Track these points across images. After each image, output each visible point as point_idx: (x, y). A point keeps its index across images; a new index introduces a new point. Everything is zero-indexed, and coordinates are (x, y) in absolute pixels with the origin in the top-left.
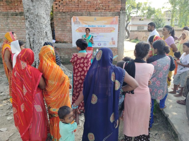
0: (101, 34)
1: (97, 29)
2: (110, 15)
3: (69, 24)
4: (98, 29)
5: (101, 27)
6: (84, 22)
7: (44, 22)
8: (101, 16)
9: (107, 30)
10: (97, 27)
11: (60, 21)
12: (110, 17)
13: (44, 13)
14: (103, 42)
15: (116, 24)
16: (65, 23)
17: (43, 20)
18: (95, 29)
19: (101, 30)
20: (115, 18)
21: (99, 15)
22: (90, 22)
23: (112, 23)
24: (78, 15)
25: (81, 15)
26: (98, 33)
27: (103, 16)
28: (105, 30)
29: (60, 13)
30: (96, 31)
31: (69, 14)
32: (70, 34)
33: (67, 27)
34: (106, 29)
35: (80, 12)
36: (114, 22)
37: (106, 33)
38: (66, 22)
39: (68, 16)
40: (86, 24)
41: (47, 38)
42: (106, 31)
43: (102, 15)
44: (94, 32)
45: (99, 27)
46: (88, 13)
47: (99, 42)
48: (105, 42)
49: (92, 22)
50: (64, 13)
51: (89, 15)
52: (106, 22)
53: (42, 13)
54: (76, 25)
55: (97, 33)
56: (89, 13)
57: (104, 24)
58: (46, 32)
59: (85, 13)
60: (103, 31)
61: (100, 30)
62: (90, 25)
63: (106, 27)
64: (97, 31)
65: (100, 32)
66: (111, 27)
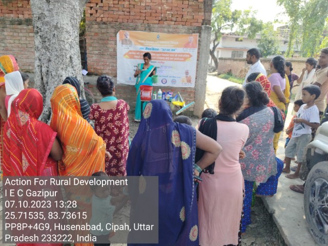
0: (167, 63)
1: (160, 55)
2: (183, 32)
3: (112, 44)
4: (163, 55)
5: (168, 52)
6: (139, 41)
7: (68, 39)
8: (169, 32)
9: (177, 57)
10: (161, 51)
11: (96, 38)
12: (184, 34)
13: (67, 24)
14: (170, 77)
15: (194, 47)
16: (105, 41)
17: (67, 36)
18: (158, 55)
19: (168, 57)
20: (192, 37)
21: (166, 30)
22: (149, 42)
23: (187, 45)
24: (128, 29)
25: (135, 29)
26: (163, 61)
27: (172, 33)
28: (175, 57)
29: (98, 24)
30: (159, 58)
31: (112, 27)
32: (114, 61)
33: (108, 49)
34: (176, 55)
35: (131, 24)
36: (191, 44)
37: (176, 62)
38: (108, 40)
39: (112, 30)
40: (142, 44)
41: (73, 67)
42: (175, 59)
43: (171, 30)
44: (156, 59)
45: (164, 52)
46: (147, 26)
47: (163, 76)
48: (173, 77)
49: (153, 42)
50: (104, 23)
51: (147, 29)
52: (177, 43)
53: (65, 22)
54: (124, 45)
55: (160, 61)
57: (174, 47)
58: (70, 57)
59: (140, 26)
60: (171, 59)
61: (166, 57)
62: (148, 47)
63: (176, 51)
64: (161, 58)
65: (165, 60)
66: (185, 52)
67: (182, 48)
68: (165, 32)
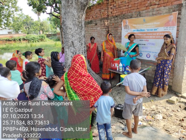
0: (151, 41)
1: (146, 34)
4: (148, 34)
5: (152, 31)
8: (153, 15)
9: (158, 35)
10: (146, 31)
12: (165, 14)
14: (153, 52)
18: (144, 35)
19: (151, 35)
20: (172, 16)
21: (151, 13)
22: (139, 25)
23: (167, 24)
24: (128, 18)
26: (148, 39)
27: (156, 15)
28: (156, 35)
29: (114, 18)
30: (145, 37)
31: (120, 18)
32: (120, 40)
33: (118, 33)
36: (171, 22)
37: (157, 39)
38: (118, 27)
40: (134, 27)
42: (157, 37)
43: (154, 13)
44: (143, 38)
45: (149, 31)
47: (148, 52)
48: (155, 53)
49: (142, 25)
52: (159, 23)
55: (146, 39)
56: (139, 13)
57: (156, 27)
58: (72, 42)
59: (134, 14)
60: (154, 37)
62: (138, 29)
63: (158, 31)
64: (147, 37)
65: (149, 38)
66: (165, 31)
67: (163, 27)
68: (150, 16)
